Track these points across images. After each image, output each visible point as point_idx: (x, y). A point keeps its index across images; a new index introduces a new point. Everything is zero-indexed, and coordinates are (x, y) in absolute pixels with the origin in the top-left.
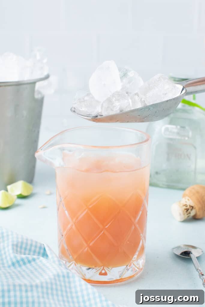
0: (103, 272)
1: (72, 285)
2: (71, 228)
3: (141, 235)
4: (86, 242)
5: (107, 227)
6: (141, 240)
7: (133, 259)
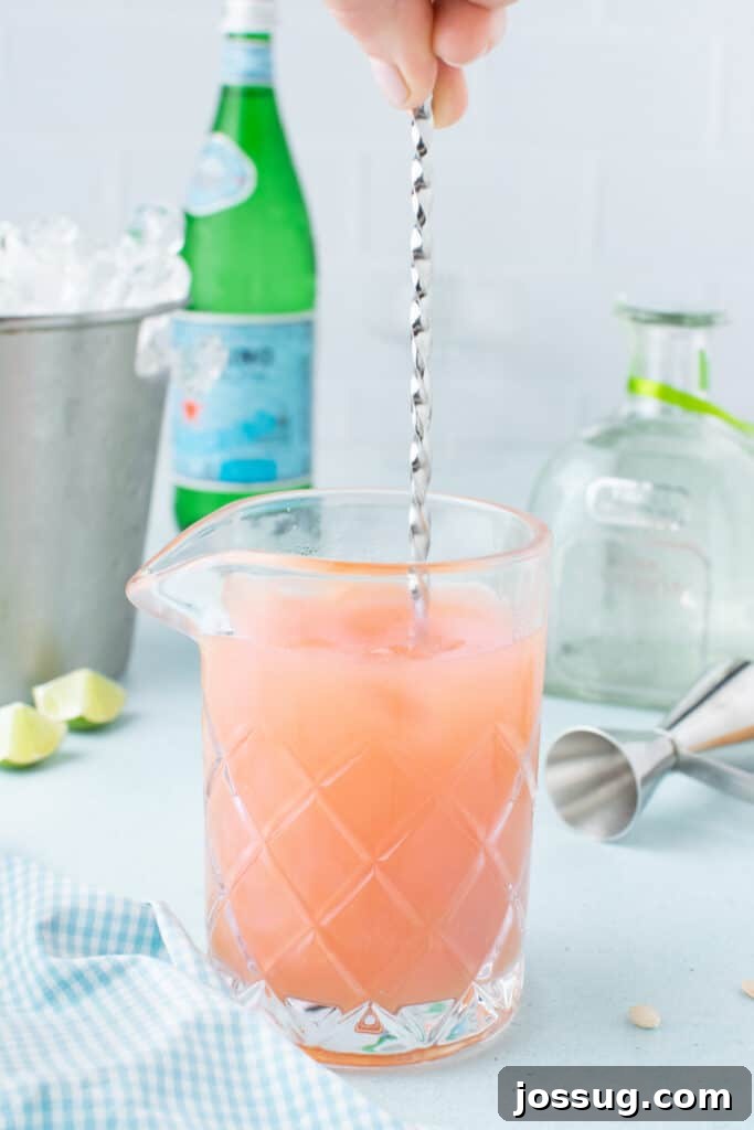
0: (370, 1021)
1: (250, 1058)
2: (255, 860)
3: (511, 886)
4: (310, 911)
5: (385, 858)
6: (510, 909)
7: (481, 976)
